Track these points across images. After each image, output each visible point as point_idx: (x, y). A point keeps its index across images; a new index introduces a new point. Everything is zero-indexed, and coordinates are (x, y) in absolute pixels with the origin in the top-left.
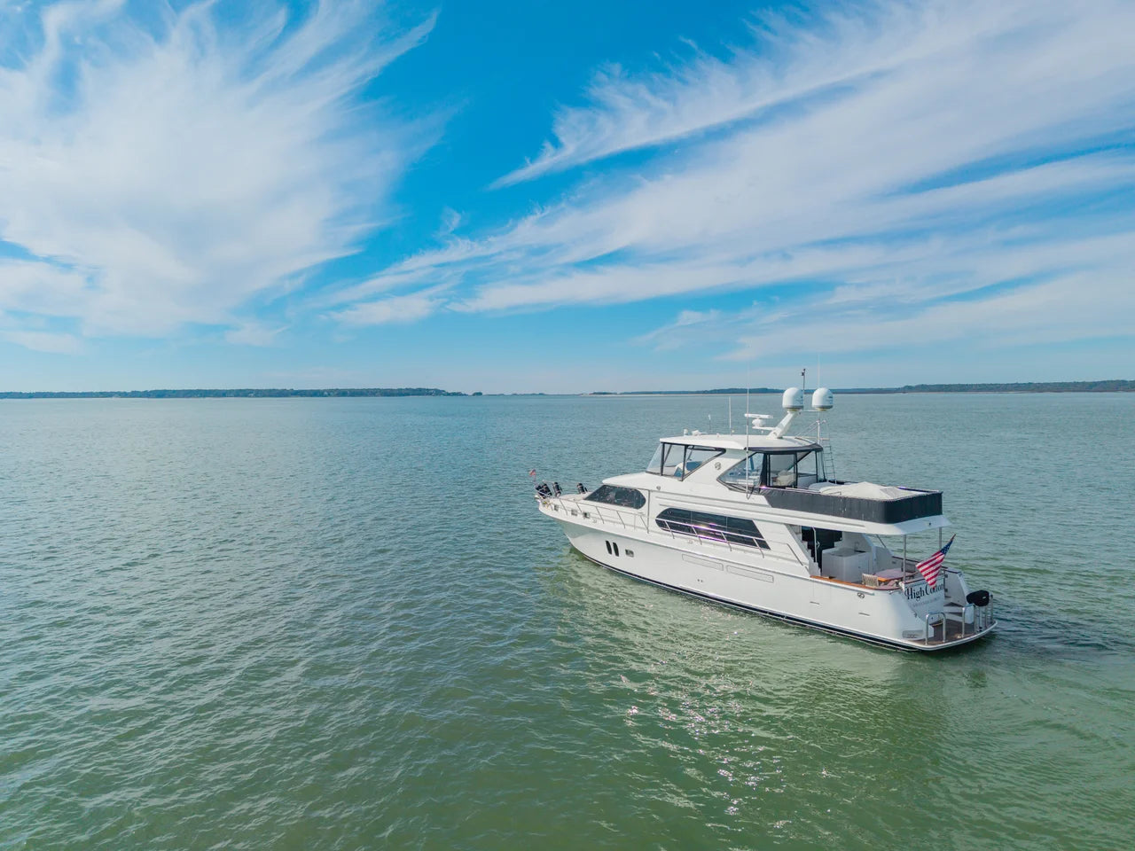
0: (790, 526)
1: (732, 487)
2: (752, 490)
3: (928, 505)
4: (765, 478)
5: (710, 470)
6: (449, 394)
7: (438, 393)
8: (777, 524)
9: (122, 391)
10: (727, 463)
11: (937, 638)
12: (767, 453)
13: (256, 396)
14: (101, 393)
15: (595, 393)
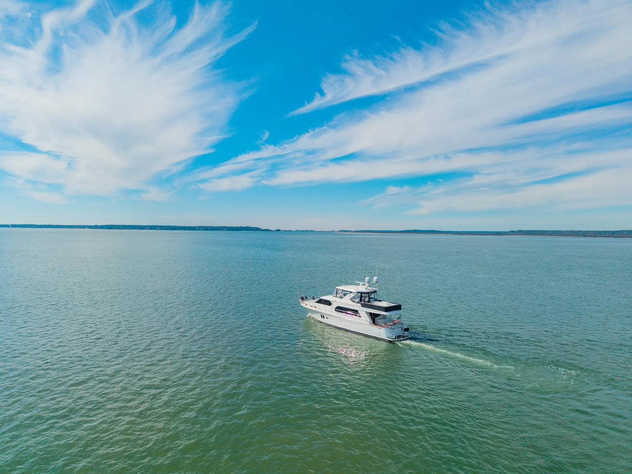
0: (366, 312)
1: (353, 301)
2: (358, 302)
3: (398, 308)
4: (361, 300)
5: (348, 297)
6: (262, 230)
7: (257, 229)
8: (363, 311)
9: (90, 225)
10: (352, 295)
11: (396, 338)
12: (362, 293)
13: (160, 229)
14: (78, 226)
15: (341, 231)
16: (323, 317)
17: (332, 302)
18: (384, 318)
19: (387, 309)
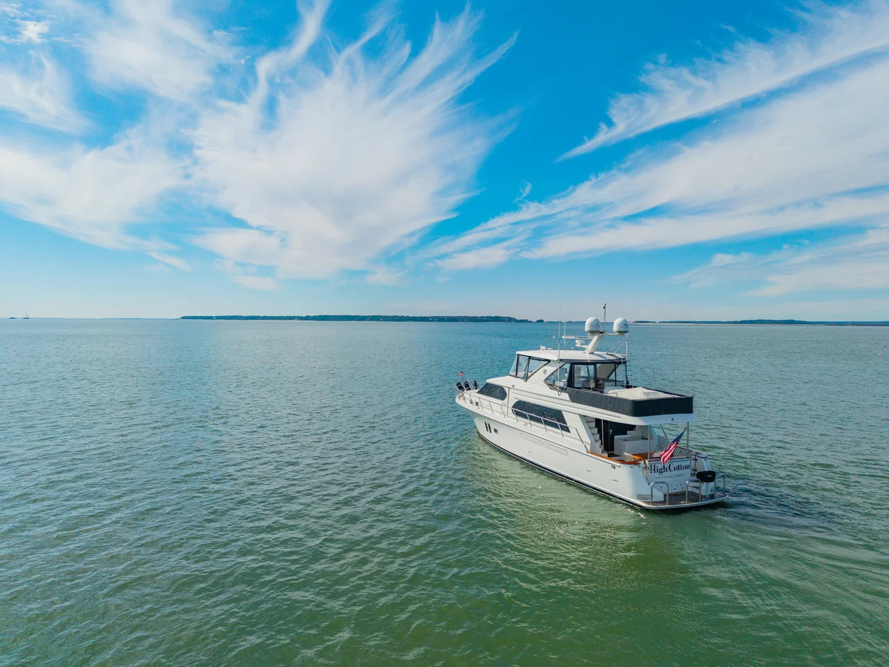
0: (583, 417)
1: (552, 386)
2: (562, 389)
4: (570, 382)
5: (540, 375)
6: (517, 321)
7: (510, 320)
9: (300, 316)
10: (550, 369)
12: (573, 363)
13: (384, 320)
14: (287, 317)
15: (637, 322)
16: (488, 427)
17: (506, 390)
18: (643, 438)
19: (640, 408)
